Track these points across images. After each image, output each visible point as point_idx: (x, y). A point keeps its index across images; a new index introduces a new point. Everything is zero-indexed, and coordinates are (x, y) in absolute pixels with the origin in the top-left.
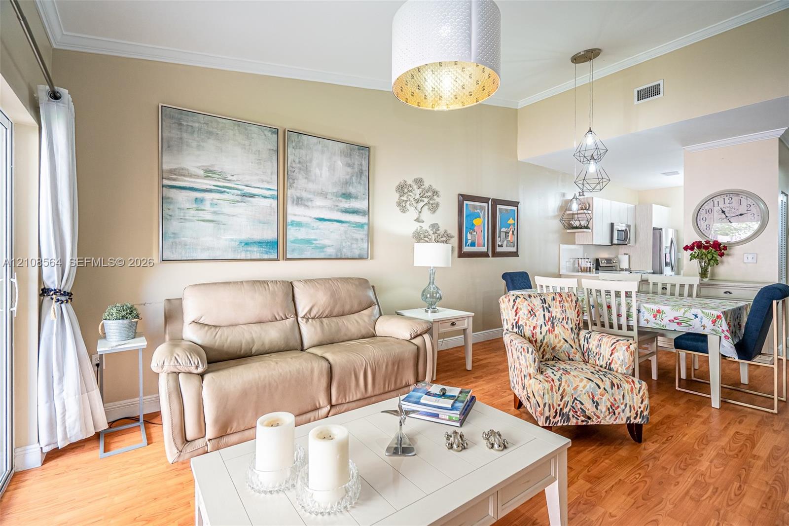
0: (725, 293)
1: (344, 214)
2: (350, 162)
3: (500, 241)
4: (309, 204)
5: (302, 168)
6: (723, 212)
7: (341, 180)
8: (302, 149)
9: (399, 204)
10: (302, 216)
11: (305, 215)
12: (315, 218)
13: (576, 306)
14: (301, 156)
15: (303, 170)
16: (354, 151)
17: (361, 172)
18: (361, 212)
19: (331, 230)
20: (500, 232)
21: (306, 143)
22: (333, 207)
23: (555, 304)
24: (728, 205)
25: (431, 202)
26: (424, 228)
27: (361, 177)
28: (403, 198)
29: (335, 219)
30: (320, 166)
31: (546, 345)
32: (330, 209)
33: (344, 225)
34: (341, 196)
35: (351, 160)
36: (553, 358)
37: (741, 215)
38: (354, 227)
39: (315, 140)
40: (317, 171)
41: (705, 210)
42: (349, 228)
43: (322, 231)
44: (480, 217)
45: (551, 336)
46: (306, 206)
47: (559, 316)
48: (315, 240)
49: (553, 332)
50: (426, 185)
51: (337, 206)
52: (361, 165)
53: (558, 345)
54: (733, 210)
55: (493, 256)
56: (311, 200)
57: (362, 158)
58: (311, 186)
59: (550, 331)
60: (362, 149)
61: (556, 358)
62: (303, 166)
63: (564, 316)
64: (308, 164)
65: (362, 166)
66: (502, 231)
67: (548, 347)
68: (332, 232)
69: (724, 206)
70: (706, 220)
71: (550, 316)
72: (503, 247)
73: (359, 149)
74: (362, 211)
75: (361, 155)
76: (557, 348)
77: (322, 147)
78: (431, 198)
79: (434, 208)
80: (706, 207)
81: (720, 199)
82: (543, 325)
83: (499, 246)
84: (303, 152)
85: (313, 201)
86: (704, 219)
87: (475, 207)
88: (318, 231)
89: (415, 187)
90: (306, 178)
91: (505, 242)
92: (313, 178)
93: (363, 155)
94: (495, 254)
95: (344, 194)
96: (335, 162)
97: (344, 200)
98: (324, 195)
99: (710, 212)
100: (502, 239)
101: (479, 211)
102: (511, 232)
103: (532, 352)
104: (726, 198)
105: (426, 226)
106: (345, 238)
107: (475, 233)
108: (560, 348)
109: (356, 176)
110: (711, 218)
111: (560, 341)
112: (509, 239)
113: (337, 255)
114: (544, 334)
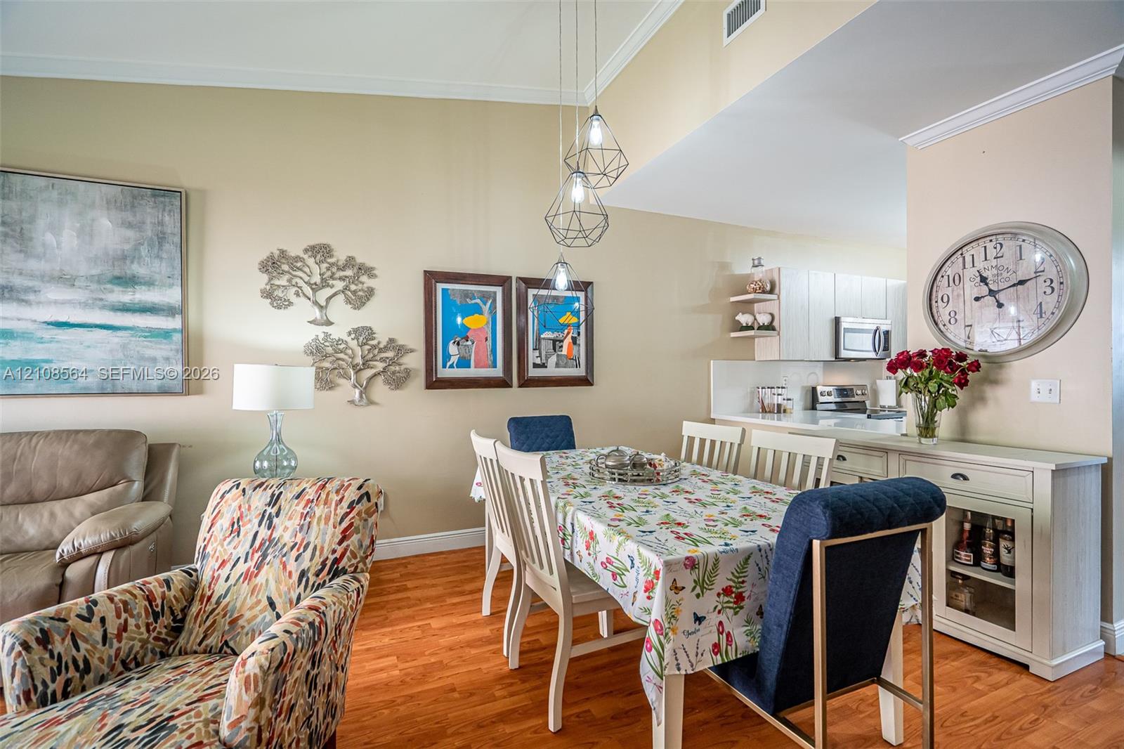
0: (955, 476)
1: (119, 314)
2: (131, 219)
3: (540, 356)
4: (31, 297)
5: (11, 233)
6: (984, 280)
7: (111, 253)
8: (9, 199)
9: (268, 294)
10: (12, 320)
11: (20, 317)
12: (44, 322)
13: (347, 514)
14: (6, 212)
15: (13, 237)
16: (142, 199)
17: (161, 238)
18: (163, 310)
19: (86, 344)
20: (538, 340)
21: (18, 189)
22: (90, 302)
23: (294, 507)
24: (994, 263)
25: (353, 287)
26: (335, 336)
27: (160, 244)
28: (277, 282)
29: (98, 322)
30: (55, 229)
31: (223, 610)
32: (85, 305)
33: (120, 333)
34: (110, 282)
35: (135, 216)
36: (222, 648)
37: (1022, 282)
38: (146, 337)
39: (42, 182)
40: (49, 238)
41: (946, 277)
42: (134, 339)
43: (64, 346)
44: (481, 314)
45: (245, 588)
46: (23, 301)
47: (287, 538)
48: (47, 361)
49: (253, 579)
50: (340, 256)
51: (101, 300)
52: (161, 223)
53: (248, 615)
54: (1005, 275)
55: (520, 386)
56: (35, 291)
57: (164, 210)
58: (33, 265)
59: (248, 576)
60: (164, 196)
61: (228, 646)
62: (13, 231)
63: (298, 540)
64: (25, 226)
65: (162, 225)
66: (544, 339)
67: (225, 616)
68: (89, 347)
69: (986, 264)
70: (948, 301)
71: (267, 538)
72: (546, 367)
73: (154, 196)
74: (165, 308)
75: (161, 206)
76: (241, 622)
77: (60, 194)
78: (355, 279)
79: (361, 299)
80: (949, 270)
81: (976, 251)
82: (242, 560)
83: (535, 366)
84: (13, 205)
85: (40, 291)
86: (945, 299)
87: (466, 295)
88: (53, 346)
89: (311, 261)
90: (21, 251)
91: (553, 359)
92: (40, 250)
93: (165, 206)
94: (526, 383)
95: (118, 278)
96: (93, 220)
97: (117, 289)
98: (65, 279)
99: (957, 282)
100: (543, 353)
101: (478, 301)
102: (568, 340)
103: (12, 648)
104: (990, 246)
105: (338, 332)
106: (122, 357)
107: (469, 343)
108: (249, 621)
109: (149, 245)
110: (958, 296)
111: (259, 602)
112: (565, 351)
113: (103, 389)
114: (231, 581)
